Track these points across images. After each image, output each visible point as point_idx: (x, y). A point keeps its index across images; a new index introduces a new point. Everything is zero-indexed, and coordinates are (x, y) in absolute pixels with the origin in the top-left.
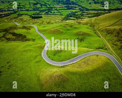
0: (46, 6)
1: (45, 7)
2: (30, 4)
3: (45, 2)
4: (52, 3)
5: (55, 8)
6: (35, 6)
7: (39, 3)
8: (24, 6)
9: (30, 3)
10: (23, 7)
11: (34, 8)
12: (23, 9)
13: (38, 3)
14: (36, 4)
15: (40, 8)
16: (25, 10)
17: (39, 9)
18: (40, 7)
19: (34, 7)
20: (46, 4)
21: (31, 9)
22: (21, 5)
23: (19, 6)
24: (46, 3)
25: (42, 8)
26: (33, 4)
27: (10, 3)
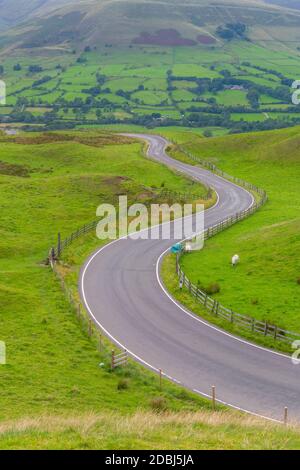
2: (175, 84)
6: (207, 96)
7: (239, 83)
8: (127, 95)
9: (171, 79)
10: (121, 100)
11: (193, 109)
12: (119, 114)
13: (234, 82)
14: (217, 86)
15: (241, 110)
16: (126, 121)
17: (236, 117)
18: (245, 103)
19: (197, 105)
21: (175, 115)
22: (108, 91)
23: (96, 91)
25: (255, 110)
26: (194, 85)
27: (40, 76)
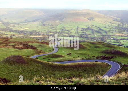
0: (101, 33)
1: (99, 34)
3: (101, 28)
4: (111, 29)
5: (115, 37)
6: (85, 32)
7: (91, 29)
8: (69, 31)
9: (78, 28)
11: (81, 34)
20: (101, 31)
22: (65, 30)
24: (103, 29)
26: (82, 29)
